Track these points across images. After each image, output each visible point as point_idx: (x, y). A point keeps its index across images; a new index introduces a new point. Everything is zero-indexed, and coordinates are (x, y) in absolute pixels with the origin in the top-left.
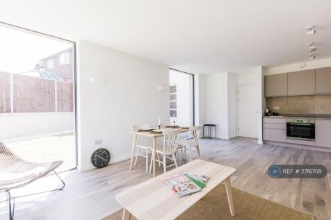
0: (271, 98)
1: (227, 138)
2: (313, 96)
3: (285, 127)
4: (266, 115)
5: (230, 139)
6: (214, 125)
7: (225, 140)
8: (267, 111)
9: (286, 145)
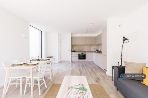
0: (73, 45)
1: (58, 62)
2: (84, 45)
3: (78, 56)
4: (72, 51)
5: (59, 62)
6: (52, 57)
7: (57, 63)
8: (72, 50)
9: (79, 62)
